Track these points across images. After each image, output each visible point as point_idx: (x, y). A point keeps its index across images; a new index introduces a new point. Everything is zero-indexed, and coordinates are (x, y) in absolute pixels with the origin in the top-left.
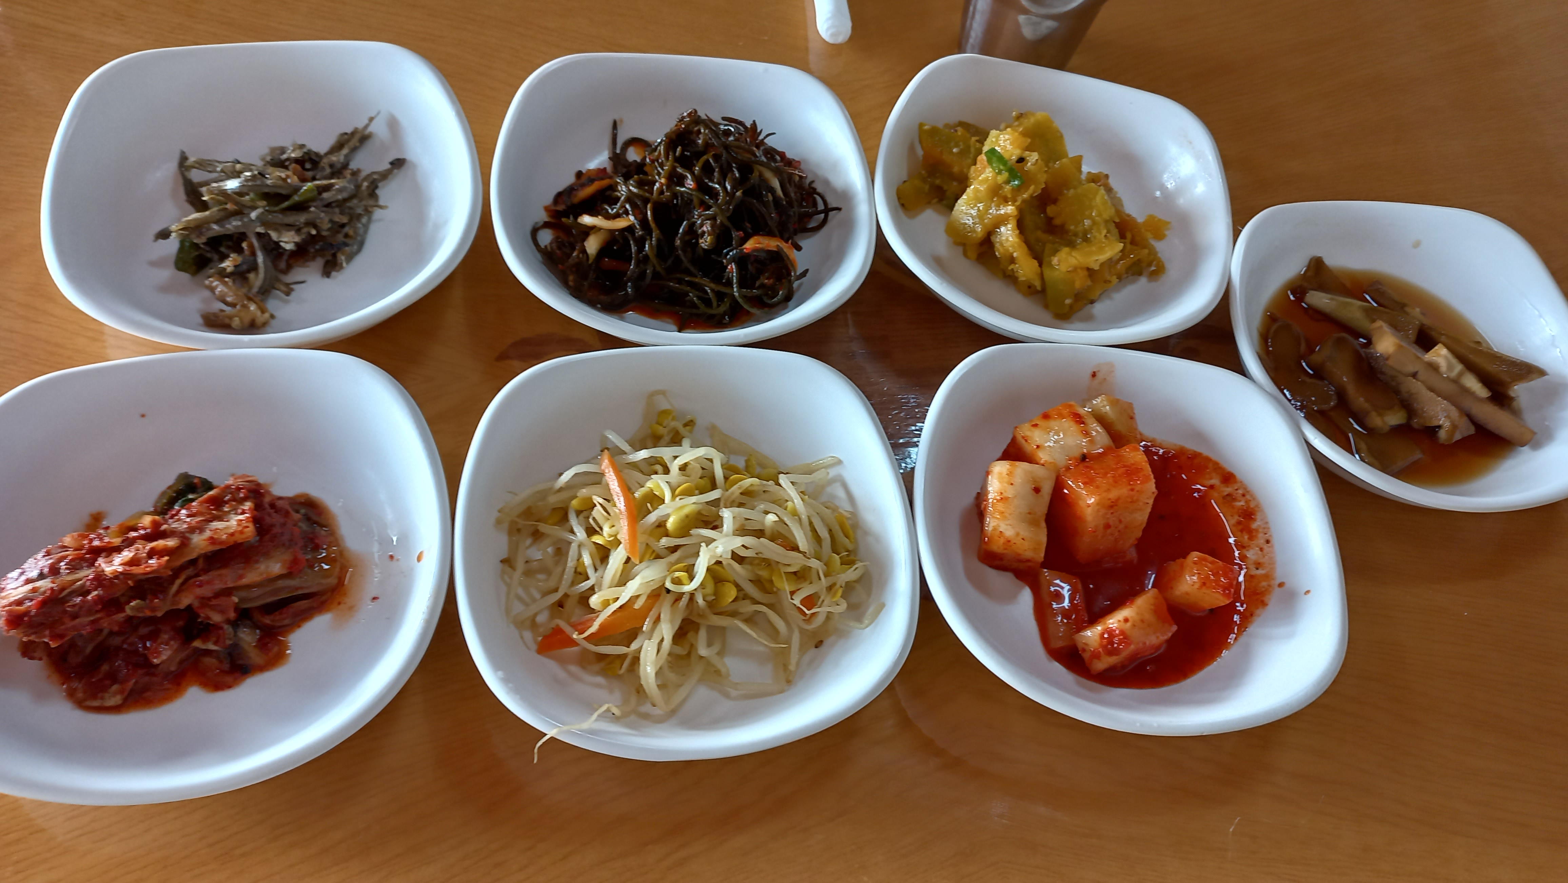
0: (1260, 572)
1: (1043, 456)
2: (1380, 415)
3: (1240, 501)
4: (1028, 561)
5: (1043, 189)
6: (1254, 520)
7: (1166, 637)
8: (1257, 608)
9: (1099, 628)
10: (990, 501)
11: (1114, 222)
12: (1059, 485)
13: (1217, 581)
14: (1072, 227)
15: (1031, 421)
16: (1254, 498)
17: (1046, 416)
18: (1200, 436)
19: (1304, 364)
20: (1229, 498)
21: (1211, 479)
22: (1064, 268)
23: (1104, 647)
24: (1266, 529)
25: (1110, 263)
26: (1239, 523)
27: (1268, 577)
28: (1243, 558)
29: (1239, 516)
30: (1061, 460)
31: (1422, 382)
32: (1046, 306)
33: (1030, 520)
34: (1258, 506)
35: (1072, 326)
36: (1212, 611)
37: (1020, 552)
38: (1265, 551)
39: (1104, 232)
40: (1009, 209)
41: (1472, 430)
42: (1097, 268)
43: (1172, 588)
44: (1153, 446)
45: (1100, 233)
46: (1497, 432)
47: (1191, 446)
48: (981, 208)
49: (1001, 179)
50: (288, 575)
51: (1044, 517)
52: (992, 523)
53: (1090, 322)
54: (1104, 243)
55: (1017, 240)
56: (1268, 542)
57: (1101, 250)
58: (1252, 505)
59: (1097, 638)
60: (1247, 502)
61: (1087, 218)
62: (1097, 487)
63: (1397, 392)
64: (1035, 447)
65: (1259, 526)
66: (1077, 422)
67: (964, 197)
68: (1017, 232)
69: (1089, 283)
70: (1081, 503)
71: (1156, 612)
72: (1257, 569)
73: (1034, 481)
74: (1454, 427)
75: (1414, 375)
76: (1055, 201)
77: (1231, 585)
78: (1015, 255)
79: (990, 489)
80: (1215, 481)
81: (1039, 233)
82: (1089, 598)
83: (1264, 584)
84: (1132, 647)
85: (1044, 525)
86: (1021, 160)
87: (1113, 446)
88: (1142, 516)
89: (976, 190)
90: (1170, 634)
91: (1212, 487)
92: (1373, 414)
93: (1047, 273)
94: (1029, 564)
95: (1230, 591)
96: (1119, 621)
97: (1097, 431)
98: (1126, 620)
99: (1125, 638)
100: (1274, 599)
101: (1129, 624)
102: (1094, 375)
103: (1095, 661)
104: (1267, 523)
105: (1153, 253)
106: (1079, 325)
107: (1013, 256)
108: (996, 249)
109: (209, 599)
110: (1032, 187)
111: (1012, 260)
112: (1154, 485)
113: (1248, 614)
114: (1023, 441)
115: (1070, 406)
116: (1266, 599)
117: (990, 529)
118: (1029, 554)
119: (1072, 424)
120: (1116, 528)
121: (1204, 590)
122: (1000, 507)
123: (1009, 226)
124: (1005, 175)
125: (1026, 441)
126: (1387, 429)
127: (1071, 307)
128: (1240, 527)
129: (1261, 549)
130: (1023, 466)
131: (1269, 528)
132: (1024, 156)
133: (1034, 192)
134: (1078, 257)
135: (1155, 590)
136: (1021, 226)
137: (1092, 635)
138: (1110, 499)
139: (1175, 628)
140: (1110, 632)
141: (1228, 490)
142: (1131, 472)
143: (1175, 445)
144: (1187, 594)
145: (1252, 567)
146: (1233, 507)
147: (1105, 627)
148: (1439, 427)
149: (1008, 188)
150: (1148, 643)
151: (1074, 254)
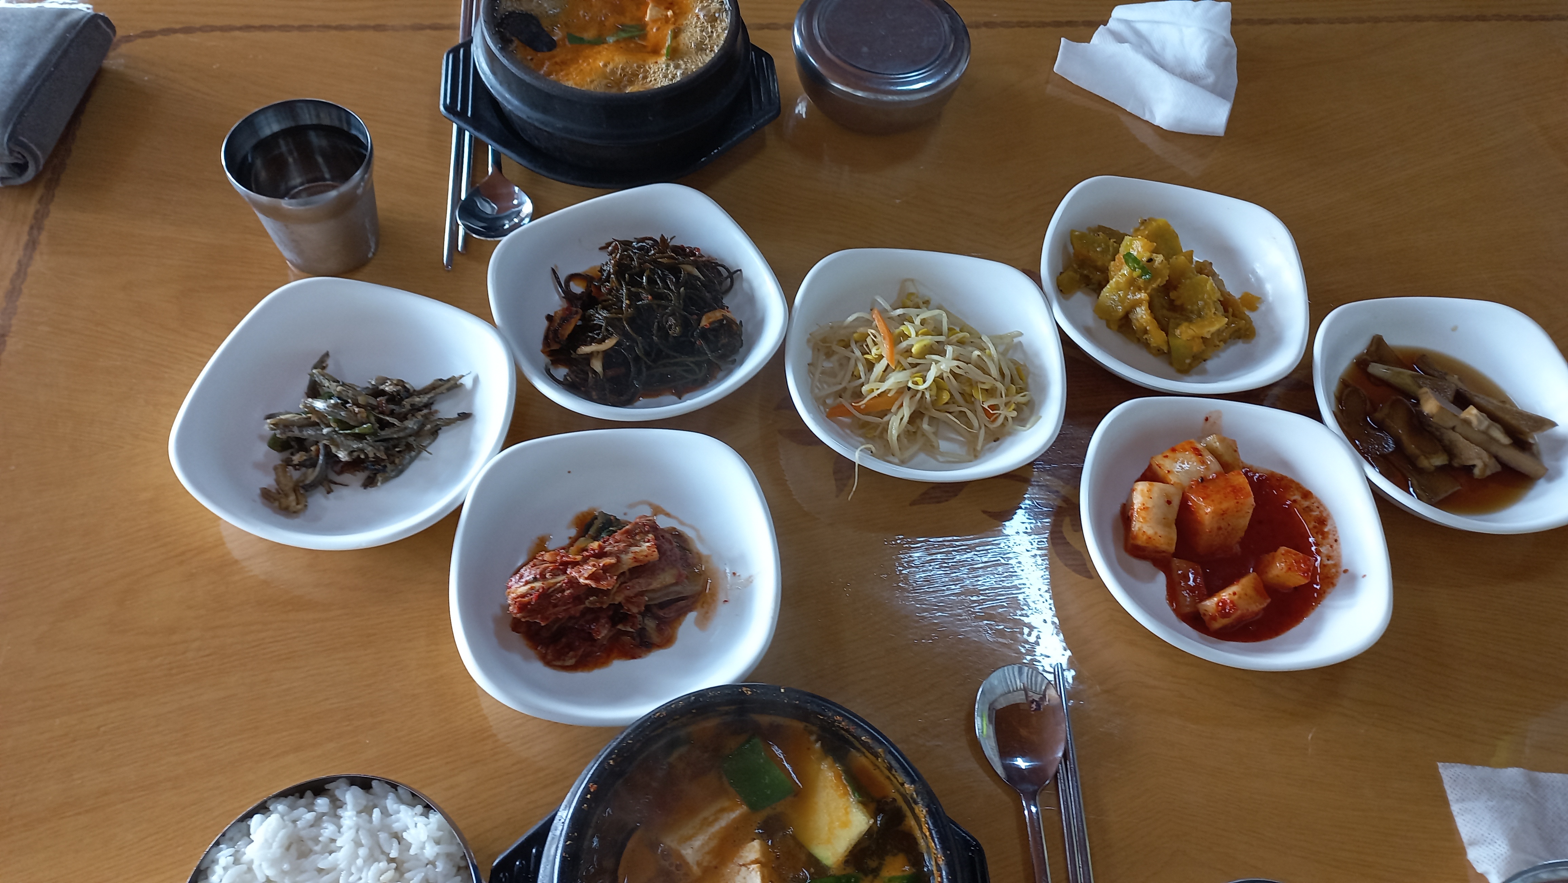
0: (1330, 562)
1: (1172, 478)
2: (1427, 458)
3: (1315, 512)
4: (1164, 552)
5: (1167, 281)
6: (1326, 525)
7: (1262, 606)
8: (1328, 587)
9: (1216, 599)
10: (1135, 510)
11: (1220, 301)
12: (1184, 500)
13: (1299, 568)
14: (1189, 307)
15: (1162, 453)
16: (1325, 509)
17: (1174, 450)
18: (1285, 463)
19: (1368, 419)
20: (1307, 509)
21: (1294, 495)
22: (1185, 337)
23: (1218, 611)
24: (1335, 531)
25: (1219, 332)
26: (1315, 527)
27: (1336, 565)
28: (1318, 552)
29: (1315, 522)
30: (1185, 481)
31: (1460, 434)
32: (1171, 364)
33: (1165, 523)
34: (1328, 515)
35: (1189, 379)
36: (1296, 588)
37: (1158, 545)
38: (1334, 548)
39: (1213, 310)
40: (1143, 295)
41: (1499, 468)
42: (1209, 336)
43: (1266, 572)
44: (1250, 471)
45: (1211, 311)
46: (1519, 470)
47: (1279, 471)
48: (1121, 295)
49: (1135, 274)
50: (676, 584)
51: (1174, 521)
52: (1137, 525)
53: (1205, 376)
54: (1213, 318)
55: (1149, 318)
56: (1336, 541)
57: (1212, 324)
58: (1324, 515)
59: (1214, 606)
60: (1320, 512)
61: (1201, 300)
62: (1213, 501)
63: (1440, 440)
64: (1167, 472)
65: (1330, 530)
66: (1196, 454)
67: (1108, 286)
68: (1149, 311)
69: (1204, 347)
70: (1201, 512)
71: (1256, 589)
72: (1328, 560)
73: (1167, 495)
74: (1486, 465)
75: (1453, 429)
76: (1175, 288)
77: (1309, 570)
78: (1148, 328)
79: (1135, 502)
80: (1297, 497)
81: (1165, 312)
82: (1206, 577)
83: (1334, 570)
84: (1239, 612)
85: (1174, 527)
86: (1150, 260)
87: (1223, 472)
88: (1245, 522)
89: (1117, 282)
90: (1265, 605)
91: (1295, 501)
92: (1422, 457)
93: (1173, 342)
94: (1164, 554)
95: (1308, 574)
96: (1230, 594)
97: (1211, 461)
98: (1234, 594)
99: (1234, 606)
100: (1341, 580)
101: (1236, 597)
102: (1207, 419)
103: (1213, 622)
104: (1335, 527)
105: (1249, 322)
106: (1195, 378)
107: (1147, 329)
108: (1133, 324)
109: (631, 598)
110: (1160, 280)
111: (1146, 331)
112: (1253, 500)
113: (1322, 592)
114: (1157, 467)
115: (1191, 443)
116: (1334, 581)
117: (1136, 528)
118: (1164, 547)
119: (1193, 455)
120: (1226, 529)
121: (1290, 573)
122: (1143, 513)
123: (1143, 308)
124: (1138, 272)
125: (1160, 467)
126: (1433, 468)
127: (1190, 364)
128: (1316, 530)
129: (1331, 546)
130: (1158, 485)
131: (1336, 531)
132: (1152, 257)
133: (1161, 282)
134: (1194, 329)
135: (1255, 573)
136: (1151, 307)
137: (1210, 604)
138: (1221, 509)
139: (1269, 600)
140: (1224, 602)
141: (1306, 504)
142: (1236, 491)
143: (1268, 471)
144: (1278, 576)
145: (1325, 559)
146: (1310, 516)
147: (1219, 598)
148: (1474, 466)
149: (1141, 281)
150: (1250, 610)
151: (1191, 327)
